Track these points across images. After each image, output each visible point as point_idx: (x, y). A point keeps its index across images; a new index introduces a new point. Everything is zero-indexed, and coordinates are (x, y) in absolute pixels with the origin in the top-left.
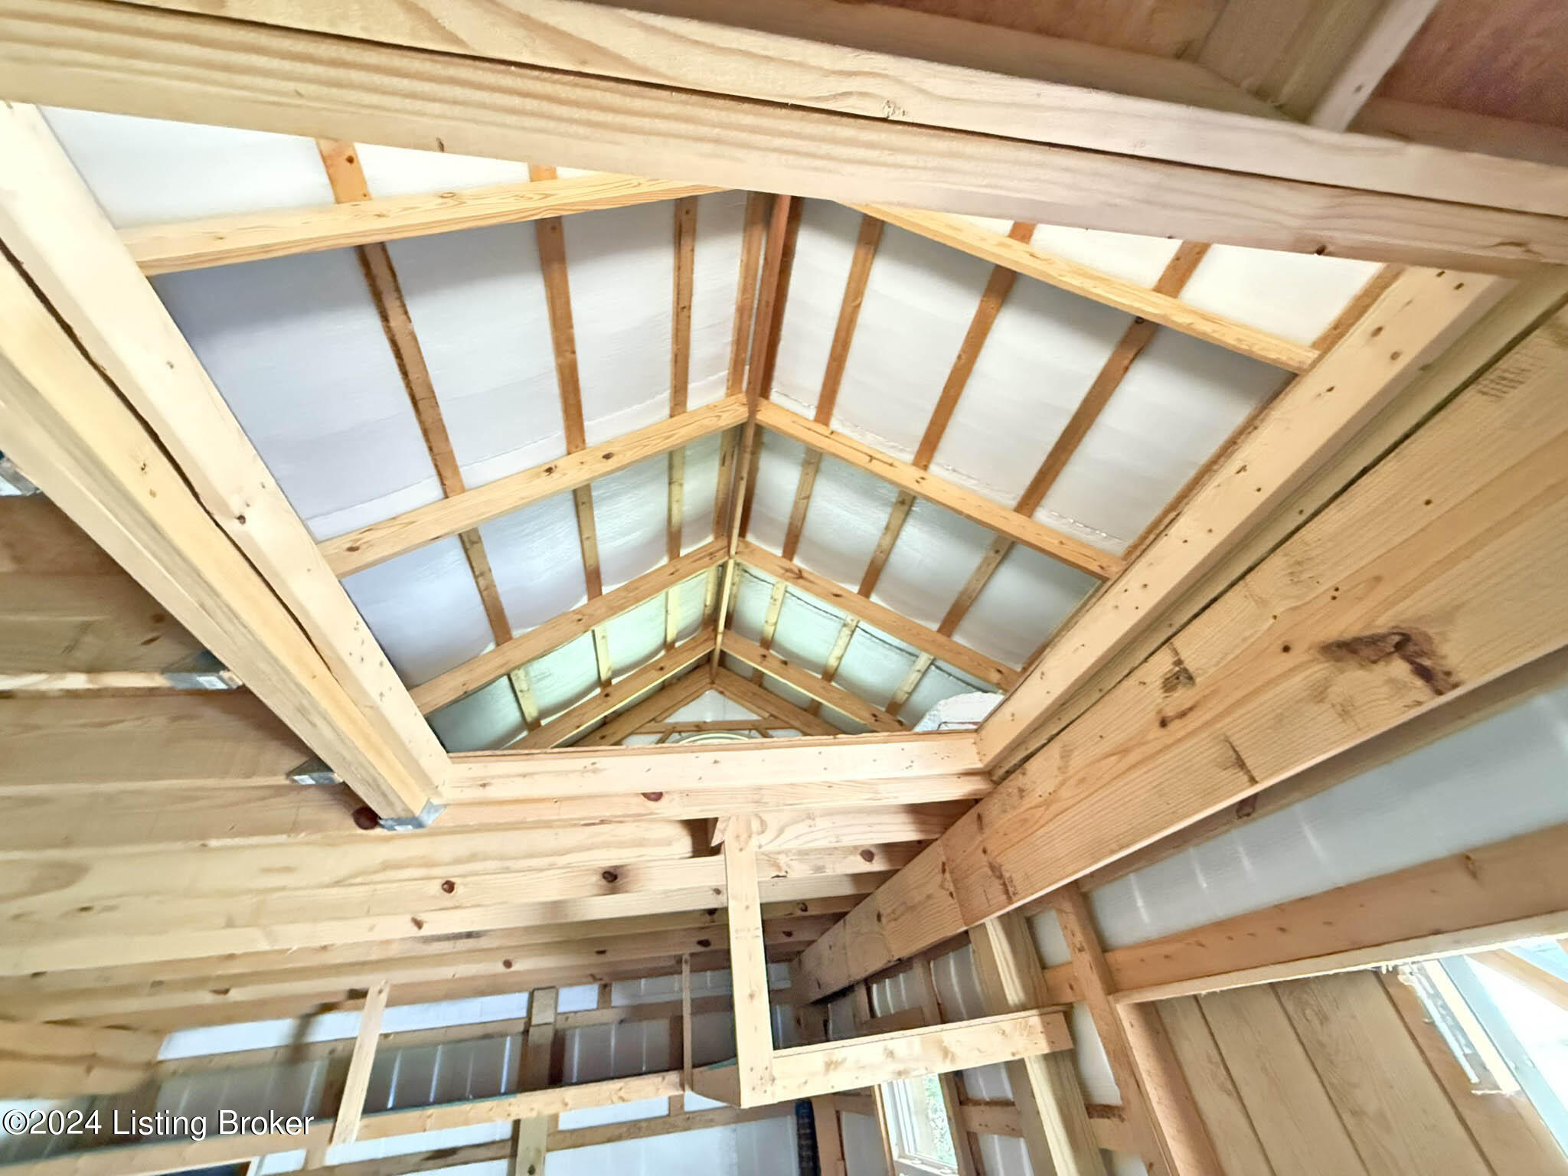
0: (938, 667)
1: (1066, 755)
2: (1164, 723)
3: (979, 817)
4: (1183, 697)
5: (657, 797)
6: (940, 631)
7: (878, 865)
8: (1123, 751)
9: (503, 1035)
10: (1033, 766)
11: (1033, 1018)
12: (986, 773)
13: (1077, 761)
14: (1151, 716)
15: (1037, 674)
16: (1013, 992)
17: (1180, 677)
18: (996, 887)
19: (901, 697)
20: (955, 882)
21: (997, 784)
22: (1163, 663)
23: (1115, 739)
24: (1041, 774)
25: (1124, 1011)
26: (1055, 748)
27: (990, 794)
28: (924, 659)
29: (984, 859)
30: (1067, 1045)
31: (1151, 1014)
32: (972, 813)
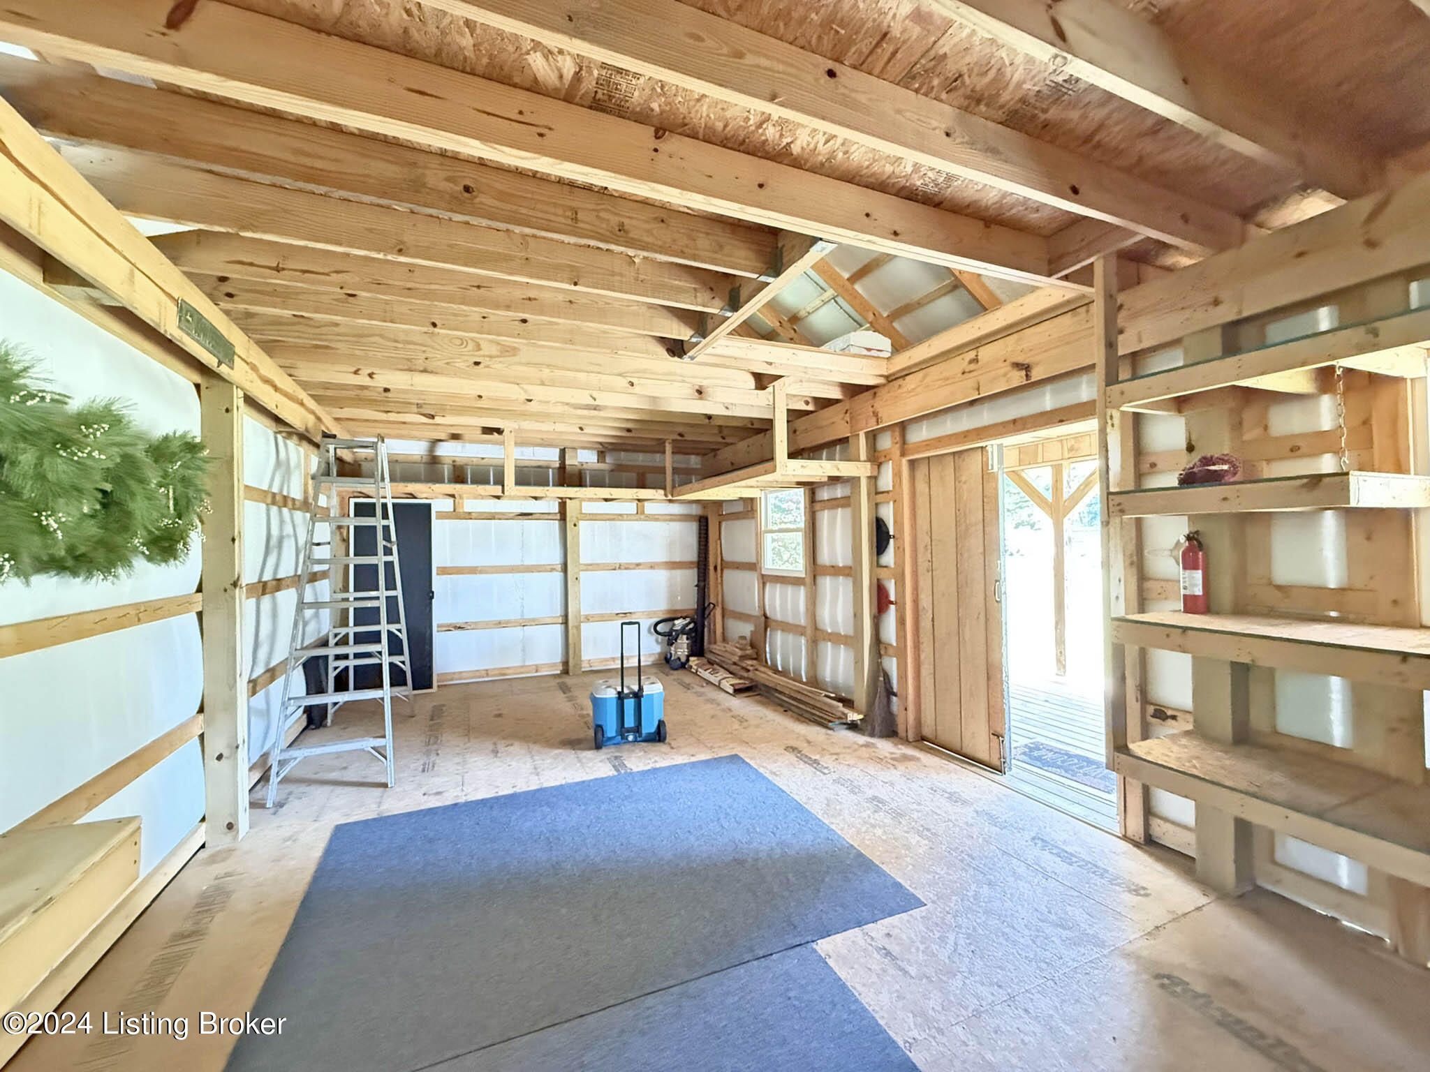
0: (836, 302)
1: (925, 377)
2: (963, 373)
3: (875, 393)
4: (972, 366)
5: (771, 364)
6: (848, 279)
7: (810, 408)
8: (947, 379)
9: (548, 468)
10: (908, 378)
11: (868, 465)
12: (887, 377)
13: (928, 379)
14: (961, 371)
15: (927, 344)
16: (863, 456)
17: (975, 360)
18: (874, 419)
19: (803, 313)
20: (851, 418)
21: (889, 382)
22: (972, 355)
23: (946, 374)
24: (911, 382)
25: (904, 461)
26: (920, 374)
27: (884, 385)
28: (830, 293)
29: (871, 409)
30: (875, 474)
31: (912, 463)
32: (872, 391)
